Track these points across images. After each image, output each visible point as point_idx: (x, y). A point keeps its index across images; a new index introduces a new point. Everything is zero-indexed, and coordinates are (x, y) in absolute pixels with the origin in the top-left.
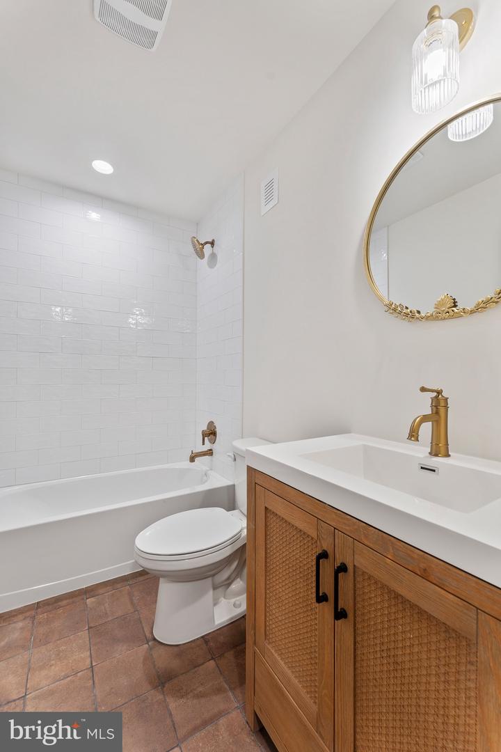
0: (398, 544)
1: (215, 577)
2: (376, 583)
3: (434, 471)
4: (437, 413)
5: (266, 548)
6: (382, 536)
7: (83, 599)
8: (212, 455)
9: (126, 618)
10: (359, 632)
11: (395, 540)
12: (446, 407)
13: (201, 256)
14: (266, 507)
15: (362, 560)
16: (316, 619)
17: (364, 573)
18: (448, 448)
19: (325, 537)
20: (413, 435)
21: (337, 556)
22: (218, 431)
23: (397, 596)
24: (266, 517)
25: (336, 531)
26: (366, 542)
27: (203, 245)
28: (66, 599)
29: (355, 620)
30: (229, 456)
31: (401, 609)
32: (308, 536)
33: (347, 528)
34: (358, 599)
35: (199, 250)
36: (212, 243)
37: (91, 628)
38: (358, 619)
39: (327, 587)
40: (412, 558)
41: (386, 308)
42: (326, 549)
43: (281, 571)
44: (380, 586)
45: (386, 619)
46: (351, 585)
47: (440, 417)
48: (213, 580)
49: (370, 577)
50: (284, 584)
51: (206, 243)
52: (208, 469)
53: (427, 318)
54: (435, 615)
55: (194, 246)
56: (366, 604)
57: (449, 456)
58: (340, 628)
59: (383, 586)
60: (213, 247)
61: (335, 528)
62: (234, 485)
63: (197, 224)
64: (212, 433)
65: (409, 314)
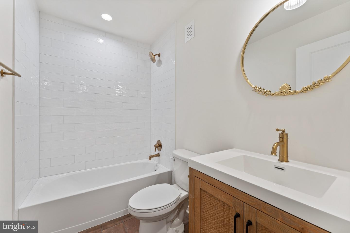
1: (168, 219)
2: (270, 232)
3: (283, 169)
4: (283, 141)
6: (275, 209)
7: (100, 230)
8: (159, 156)
11: (283, 212)
12: (287, 138)
13: (154, 61)
14: (200, 188)
15: (262, 220)
17: (262, 226)
18: (288, 158)
19: (238, 206)
20: (274, 152)
21: (245, 216)
22: (162, 144)
24: (201, 193)
25: (245, 204)
26: (264, 211)
27: (155, 56)
30: (171, 158)
32: (227, 205)
33: (252, 203)
35: (153, 58)
36: (159, 55)
39: (239, 232)
41: (253, 89)
42: (238, 213)
43: (210, 221)
46: (255, 232)
47: (284, 143)
48: (166, 220)
49: (266, 229)
50: (211, 227)
51: (156, 55)
52: (157, 163)
53: (275, 94)
55: (150, 56)
57: (288, 162)
60: (159, 57)
61: (244, 203)
62: (171, 171)
63: (151, 45)
64: (159, 146)
65: (266, 92)
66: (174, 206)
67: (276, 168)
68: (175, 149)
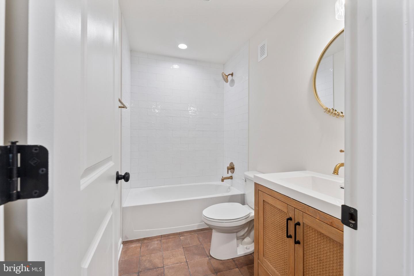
0: (321, 213)
1: (238, 233)
2: (312, 229)
5: (264, 218)
6: (315, 210)
7: (179, 237)
8: (232, 179)
9: (198, 246)
10: (305, 249)
11: (320, 212)
13: (227, 81)
14: (263, 200)
15: (307, 220)
16: (286, 246)
17: (307, 225)
19: (291, 212)
20: (336, 172)
21: (296, 219)
22: (235, 167)
23: (321, 234)
24: (264, 205)
26: (308, 213)
28: (172, 236)
29: (303, 245)
30: (243, 179)
31: (322, 238)
32: (283, 212)
33: (300, 208)
34: (305, 236)
35: (225, 78)
36: (232, 74)
37: (184, 248)
38: (305, 244)
39: (291, 232)
40: (327, 218)
41: (325, 111)
42: (291, 217)
43: (271, 227)
44: (314, 230)
45: (316, 243)
46: (302, 231)
48: (236, 235)
49: (310, 227)
50: (272, 232)
51: (229, 75)
52: (230, 186)
54: (335, 240)
55: (223, 77)
56: (308, 238)
58: (297, 249)
59: (315, 230)
60: (232, 76)
61: (295, 208)
62: (244, 194)
63: (224, 65)
64: (232, 168)
65: (336, 114)
66: (244, 222)
67: (341, 188)
68: (248, 171)
